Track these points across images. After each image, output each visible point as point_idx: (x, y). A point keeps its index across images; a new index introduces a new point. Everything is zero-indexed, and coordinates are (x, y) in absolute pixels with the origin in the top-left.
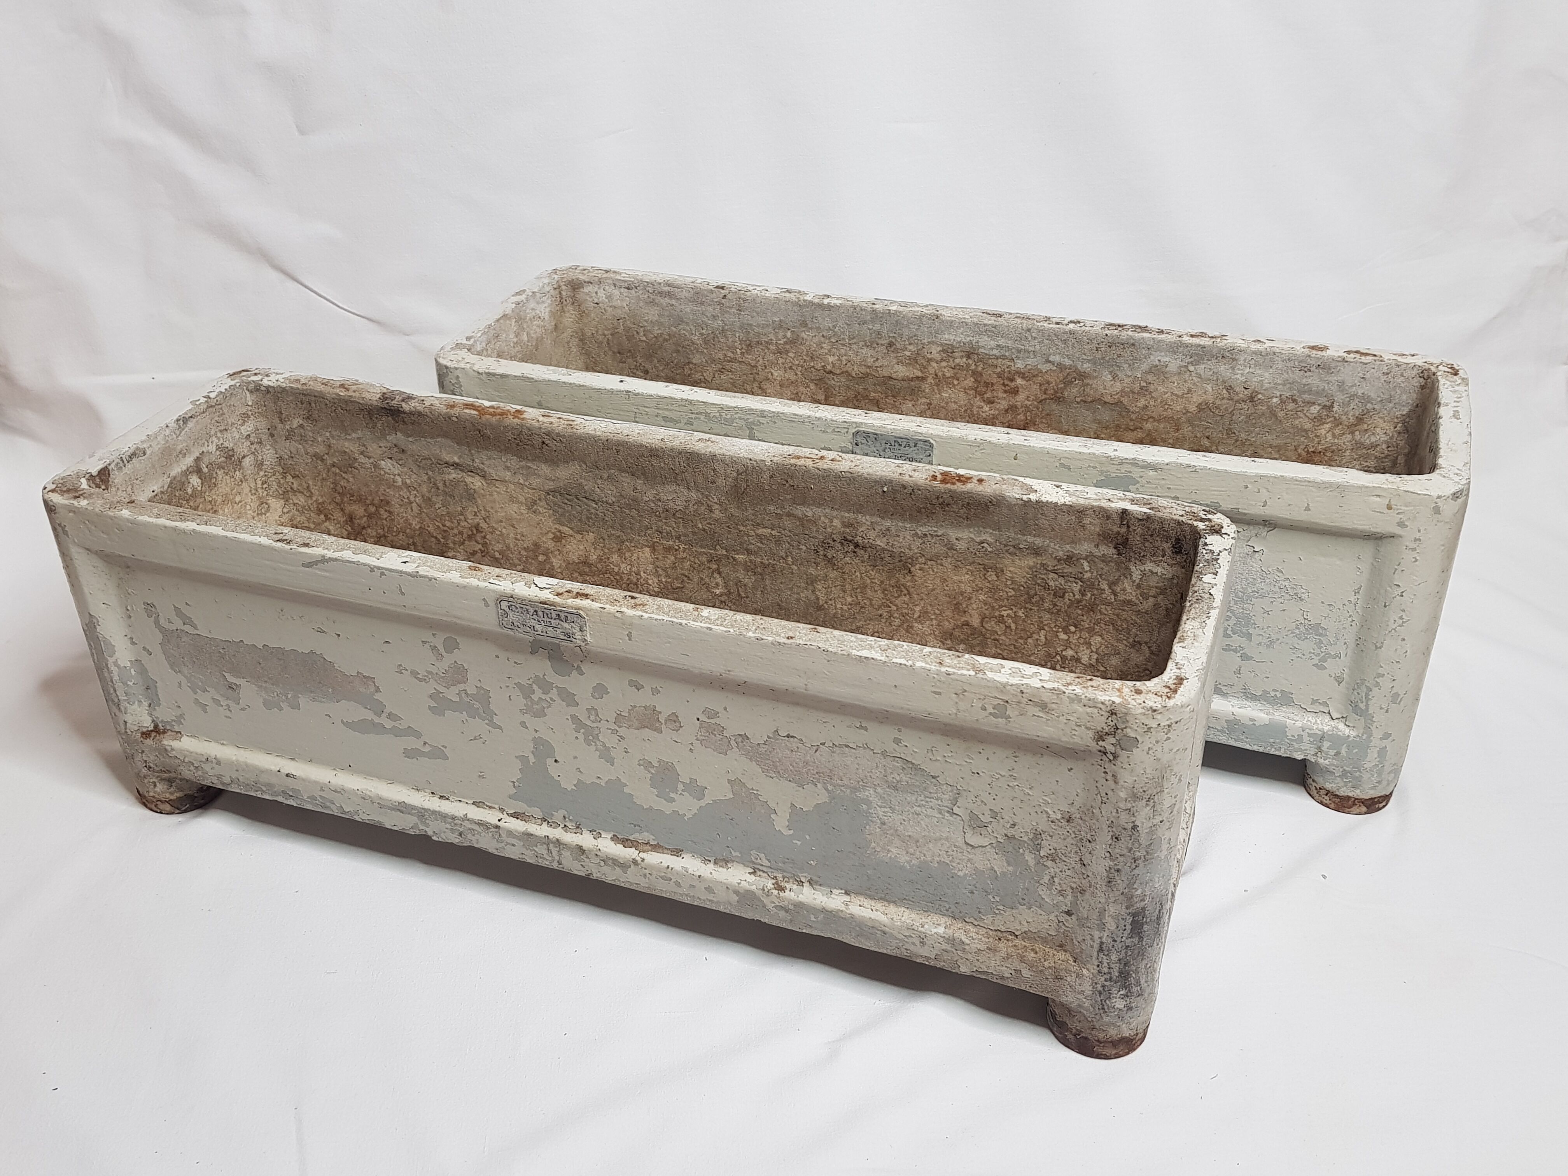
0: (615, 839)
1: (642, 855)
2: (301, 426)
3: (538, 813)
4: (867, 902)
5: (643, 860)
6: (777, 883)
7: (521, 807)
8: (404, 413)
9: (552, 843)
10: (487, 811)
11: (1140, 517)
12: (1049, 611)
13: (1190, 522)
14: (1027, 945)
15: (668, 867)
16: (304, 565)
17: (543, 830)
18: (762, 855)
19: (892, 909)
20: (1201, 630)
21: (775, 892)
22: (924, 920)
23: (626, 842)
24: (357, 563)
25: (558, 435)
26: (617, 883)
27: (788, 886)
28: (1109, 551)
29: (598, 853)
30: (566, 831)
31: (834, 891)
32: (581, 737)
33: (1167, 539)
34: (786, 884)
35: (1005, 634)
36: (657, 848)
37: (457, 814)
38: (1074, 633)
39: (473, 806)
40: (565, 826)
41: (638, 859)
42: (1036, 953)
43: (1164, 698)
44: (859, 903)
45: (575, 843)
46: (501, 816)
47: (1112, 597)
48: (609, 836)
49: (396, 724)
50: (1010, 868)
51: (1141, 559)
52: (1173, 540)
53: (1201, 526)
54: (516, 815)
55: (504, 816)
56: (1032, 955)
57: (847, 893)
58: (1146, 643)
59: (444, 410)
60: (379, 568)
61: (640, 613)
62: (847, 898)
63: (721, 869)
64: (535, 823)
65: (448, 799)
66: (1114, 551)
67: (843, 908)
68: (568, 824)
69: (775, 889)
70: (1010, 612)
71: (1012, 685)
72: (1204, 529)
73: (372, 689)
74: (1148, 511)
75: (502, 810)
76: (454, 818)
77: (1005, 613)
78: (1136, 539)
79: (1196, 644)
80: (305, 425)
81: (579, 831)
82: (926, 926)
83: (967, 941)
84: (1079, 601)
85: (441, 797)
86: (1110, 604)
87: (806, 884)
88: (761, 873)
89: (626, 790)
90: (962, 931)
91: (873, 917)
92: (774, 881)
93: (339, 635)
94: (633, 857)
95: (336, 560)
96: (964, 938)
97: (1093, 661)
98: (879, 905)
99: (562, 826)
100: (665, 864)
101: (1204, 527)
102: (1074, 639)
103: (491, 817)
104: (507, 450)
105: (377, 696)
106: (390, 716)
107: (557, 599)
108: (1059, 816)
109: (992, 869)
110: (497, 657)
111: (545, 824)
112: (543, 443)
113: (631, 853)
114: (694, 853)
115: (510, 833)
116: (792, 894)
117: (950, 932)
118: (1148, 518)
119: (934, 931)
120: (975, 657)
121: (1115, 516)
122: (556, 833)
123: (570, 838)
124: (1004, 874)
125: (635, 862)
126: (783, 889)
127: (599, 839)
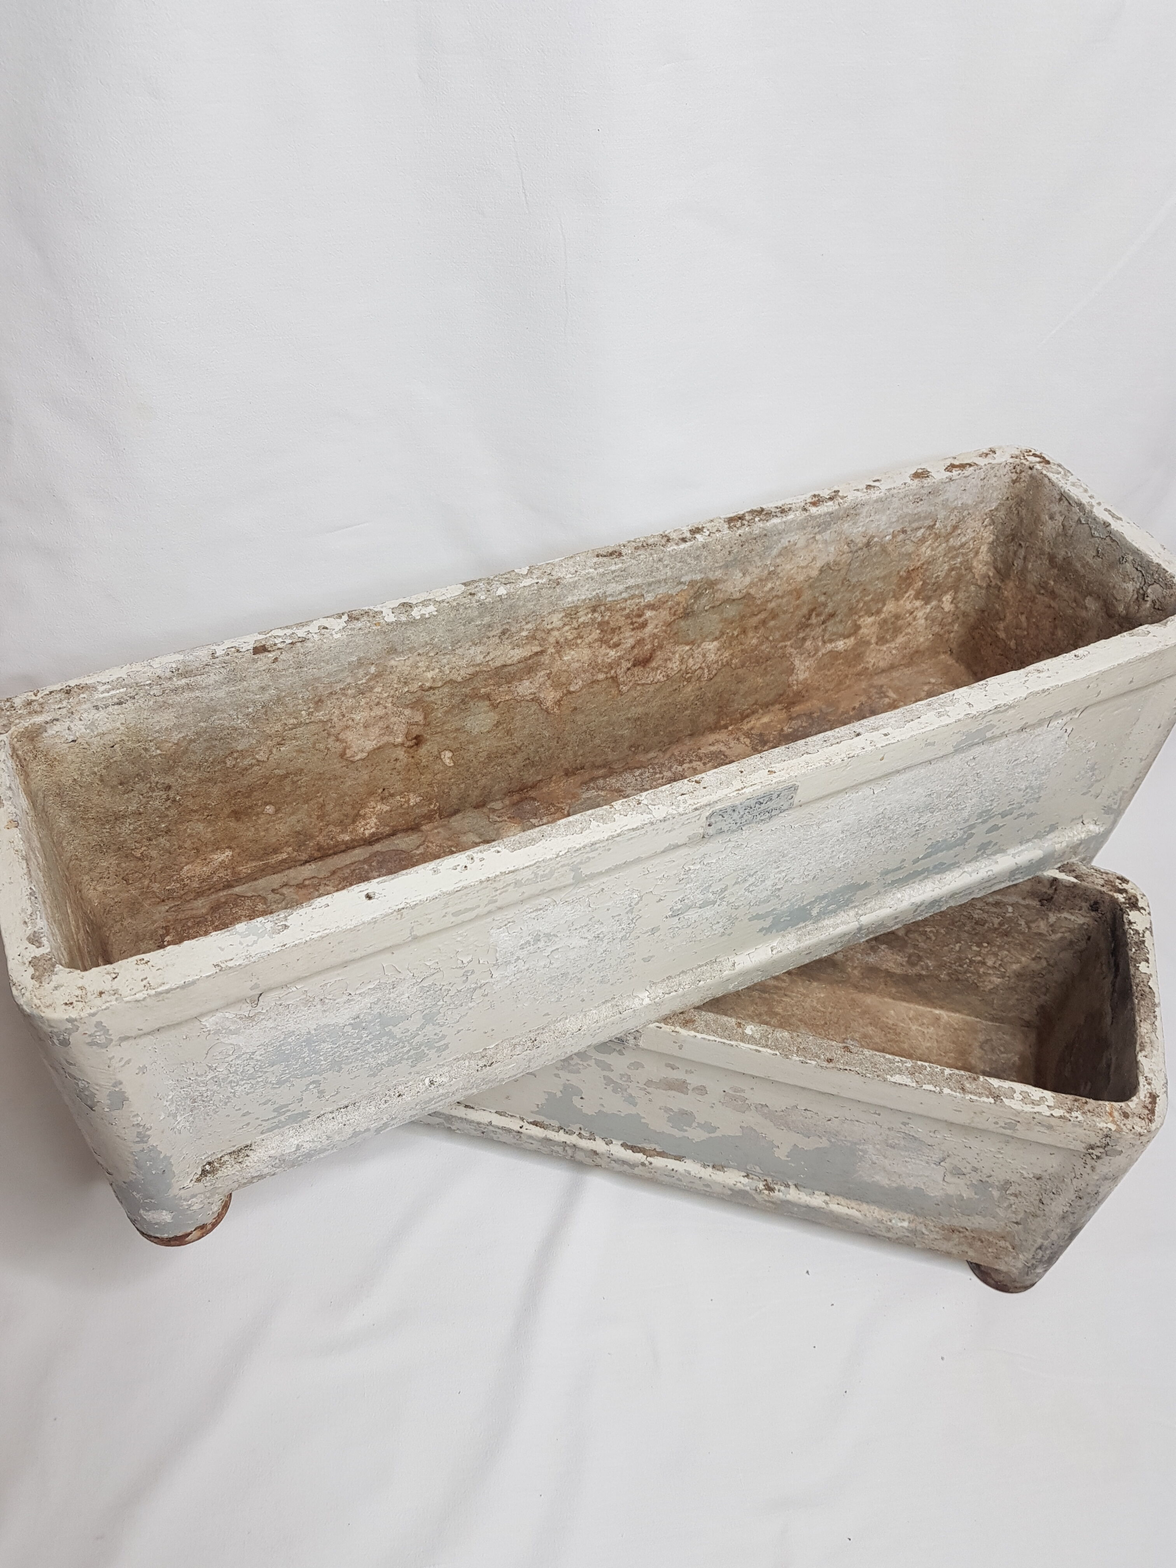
0: (624, 1145)
1: (649, 1159)
3: (556, 1124)
4: (843, 1201)
5: (651, 1163)
6: (767, 1185)
7: (539, 1118)
9: (569, 1146)
10: (509, 1119)
11: (1068, 885)
12: (968, 932)
13: (1111, 893)
14: (975, 1235)
15: (673, 1170)
17: (561, 1137)
18: (758, 1168)
19: (865, 1207)
21: (766, 1192)
22: (892, 1216)
23: (634, 1149)
27: (777, 1187)
28: (1035, 903)
29: (611, 1156)
30: (582, 1138)
31: (816, 1192)
32: (610, 1088)
33: (1086, 900)
34: (775, 1186)
35: (925, 942)
36: (662, 1154)
37: (482, 1121)
38: (986, 947)
39: (496, 1115)
40: (581, 1135)
41: (647, 1163)
42: (982, 1242)
44: (837, 1202)
45: (590, 1148)
46: (522, 1123)
47: (1027, 930)
48: (620, 1144)
50: (977, 1197)
51: (1060, 910)
52: (1092, 902)
53: (1121, 898)
54: (535, 1124)
56: (979, 1243)
57: (827, 1194)
58: (1045, 958)
62: (827, 1198)
63: (718, 1172)
64: (553, 1131)
65: (473, 1108)
66: (1039, 903)
67: (824, 1205)
68: (583, 1132)
69: (766, 1189)
70: (933, 929)
71: (1026, 1112)
72: (1125, 903)
74: (1075, 880)
75: (522, 1119)
76: (479, 1123)
77: (928, 930)
78: (1059, 898)
79: (1155, 1052)
81: (593, 1137)
82: (893, 1221)
83: (926, 1233)
84: (996, 929)
85: (466, 1106)
86: (1023, 933)
87: (792, 1187)
88: (755, 1177)
89: (643, 1121)
90: (923, 1225)
91: (849, 1213)
92: (765, 1183)
94: (642, 1161)
96: (924, 1230)
97: (997, 965)
98: (853, 1204)
99: (577, 1133)
100: (670, 1167)
101: (1123, 900)
102: (984, 951)
103: (514, 1125)
108: (1031, 1176)
109: (961, 1195)
111: (562, 1132)
113: (640, 1157)
114: (694, 1160)
115: (531, 1137)
116: (781, 1194)
117: (913, 1225)
118: (1075, 885)
119: (900, 1224)
121: (1046, 882)
122: (573, 1139)
123: (584, 1143)
124: (969, 1199)
125: (643, 1164)
126: (771, 1190)
127: (611, 1145)
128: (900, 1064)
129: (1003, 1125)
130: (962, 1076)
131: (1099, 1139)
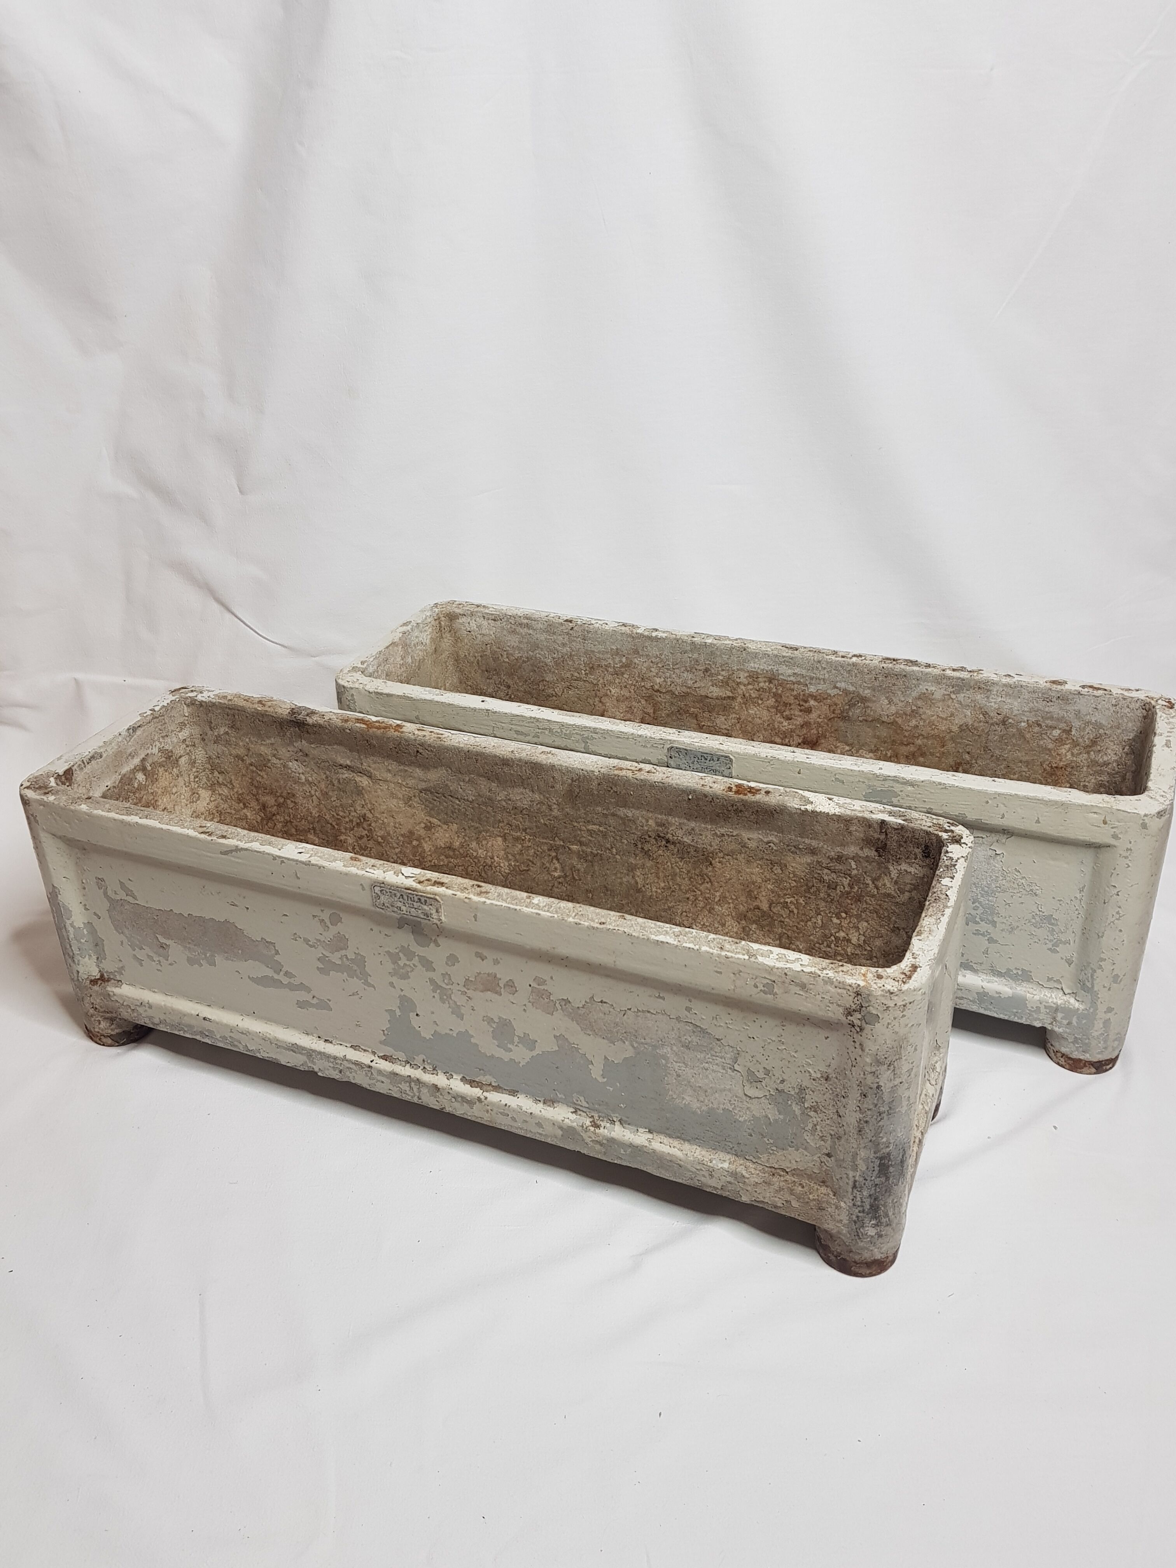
0: (463, 1079)
1: (485, 1094)
2: (227, 733)
3: (402, 1056)
4: (666, 1140)
5: (486, 1098)
6: (593, 1121)
7: (389, 1051)
8: (308, 725)
9: (414, 1081)
10: (362, 1053)
11: (896, 827)
12: (824, 900)
13: (936, 832)
14: (796, 1180)
15: (506, 1105)
16: (221, 853)
17: (406, 1071)
18: (582, 1098)
19: (687, 1146)
20: (936, 926)
21: (592, 1129)
22: (712, 1156)
23: (472, 1083)
24: (263, 853)
25: (430, 746)
26: (465, 1116)
27: (603, 1124)
28: (871, 853)
29: (450, 1091)
30: (425, 1072)
31: (640, 1130)
32: (437, 996)
33: (918, 845)
34: (601, 1123)
35: (789, 917)
36: (497, 1089)
37: (338, 1055)
38: (845, 918)
39: (351, 1049)
40: (424, 1068)
41: (482, 1097)
42: (803, 1187)
43: (900, 982)
44: (660, 1140)
45: (432, 1083)
46: (373, 1058)
47: (875, 890)
48: (459, 1078)
49: (292, 980)
50: (781, 1117)
51: (898, 861)
52: (923, 846)
53: (945, 836)
54: (385, 1058)
55: (376, 1059)
56: (800, 1188)
57: (650, 1132)
58: (903, 929)
59: (339, 723)
60: (280, 857)
61: (483, 900)
62: (650, 1136)
63: (548, 1108)
64: (400, 1065)
65: (331, 1042)
66: (876, 854)
67: (646, 1144)
68: (427, 1067)
69: (592, 1126)
70: (792, 899)
71: (778, 968)
72: (947, 839)
73: (273, 952)
74: (902, 822)
75: (374, 1053)
76: (335, 1058)
77: (789, 900)
78: (892, 845)
79: (931, 938)
80: (230, 732)
81: (435, 1072)
82: (714, 1162)
83: (747, 1175)
84: (848, 893)
85: (326, 1041)
86: (873, 896)
87: (617, 1123)
88: (581, 1113)
89: (473, 1040)
90: (743, 1167)
91: (671, 1153)
92: (591, 1120)
93: (248, 908)
94: (478, 1096)
95: (246, 849)
96: (744, 1173)
97: (861, 942)
98: (676, 1143)
99: (422, 1067)
100: (503, 1102)
101: (947, 837)
102: (845, 923)
103: (365, 1058)
104: (389, 757)
105: (277, 958)
106: (287, 974)
107: (419, 886)
108: (819, 1076)
109: (766, 1116)
110: (372, 930)
111: (408, 1066)
112: (418, 752)
113: (476, 1092)
114: (528, 1094)
115: (380, 1072)
116: (606, 1131)
117: (733, 1167)
118: (902, 827)
119: (720, 1166)
120: (750, 944)
121: (876, 826)
122: (417, 1074)
123: (428, 1078)
124: (776, 1121)
125: (479, 1099)
126: (598, 1127)
127: (451, 1080)
128: (668, 929)
129: (763, 989)
130: (725, 940)
131: (851, 998)
